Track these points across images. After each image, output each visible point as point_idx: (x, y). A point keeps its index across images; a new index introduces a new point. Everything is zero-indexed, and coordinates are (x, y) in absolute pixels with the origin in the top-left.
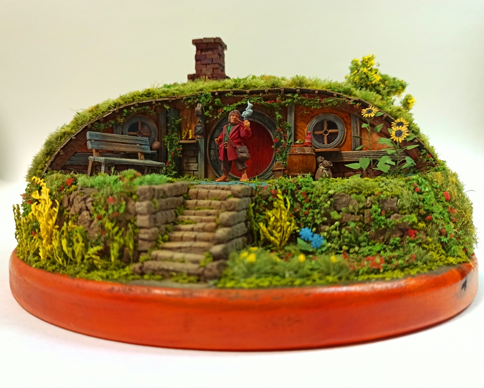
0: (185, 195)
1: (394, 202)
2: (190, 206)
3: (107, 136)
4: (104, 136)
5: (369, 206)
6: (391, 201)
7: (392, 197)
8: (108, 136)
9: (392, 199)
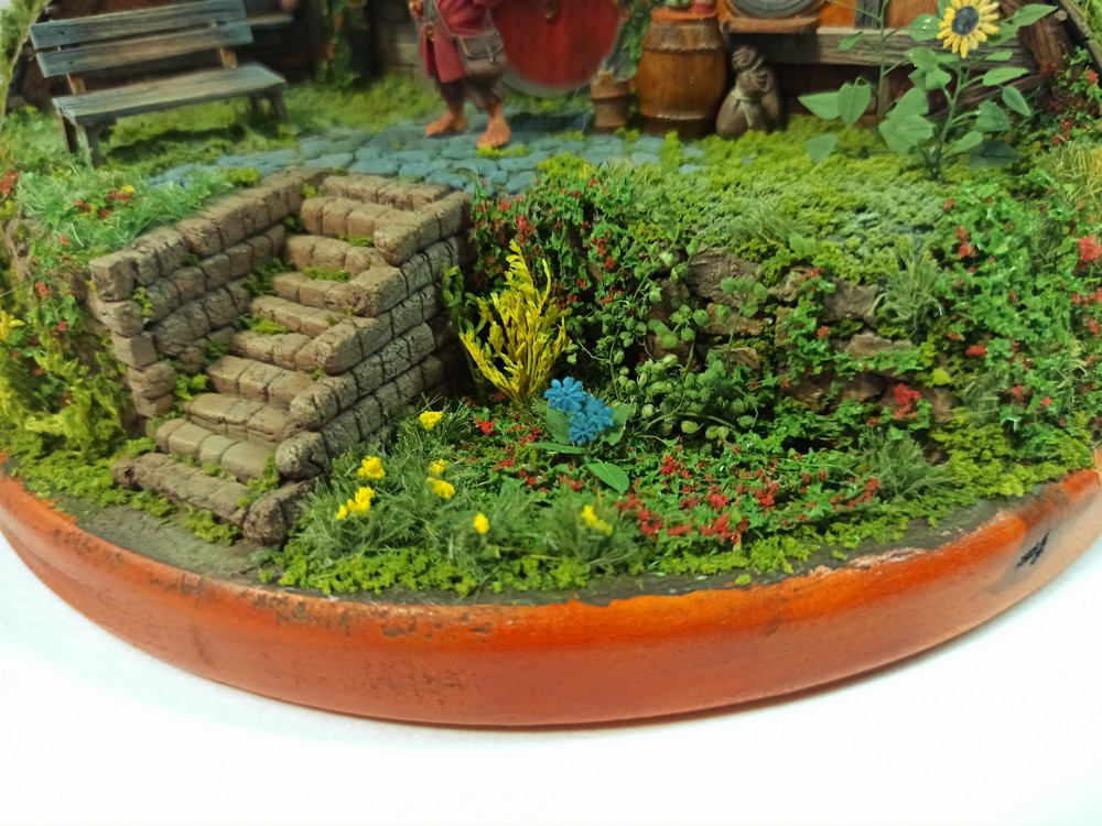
0: (291, 222)
1: (866, 299)
2: (296, 260)
3: (94, 25)
4: (86, 28)
5: (789, 299)
6: (856, 292)
7: (863, 282)
8: (100, 24)
9: (860, 288)
